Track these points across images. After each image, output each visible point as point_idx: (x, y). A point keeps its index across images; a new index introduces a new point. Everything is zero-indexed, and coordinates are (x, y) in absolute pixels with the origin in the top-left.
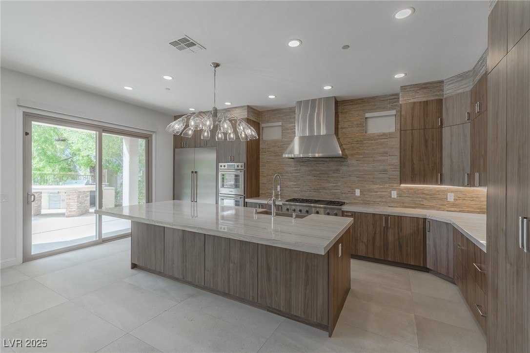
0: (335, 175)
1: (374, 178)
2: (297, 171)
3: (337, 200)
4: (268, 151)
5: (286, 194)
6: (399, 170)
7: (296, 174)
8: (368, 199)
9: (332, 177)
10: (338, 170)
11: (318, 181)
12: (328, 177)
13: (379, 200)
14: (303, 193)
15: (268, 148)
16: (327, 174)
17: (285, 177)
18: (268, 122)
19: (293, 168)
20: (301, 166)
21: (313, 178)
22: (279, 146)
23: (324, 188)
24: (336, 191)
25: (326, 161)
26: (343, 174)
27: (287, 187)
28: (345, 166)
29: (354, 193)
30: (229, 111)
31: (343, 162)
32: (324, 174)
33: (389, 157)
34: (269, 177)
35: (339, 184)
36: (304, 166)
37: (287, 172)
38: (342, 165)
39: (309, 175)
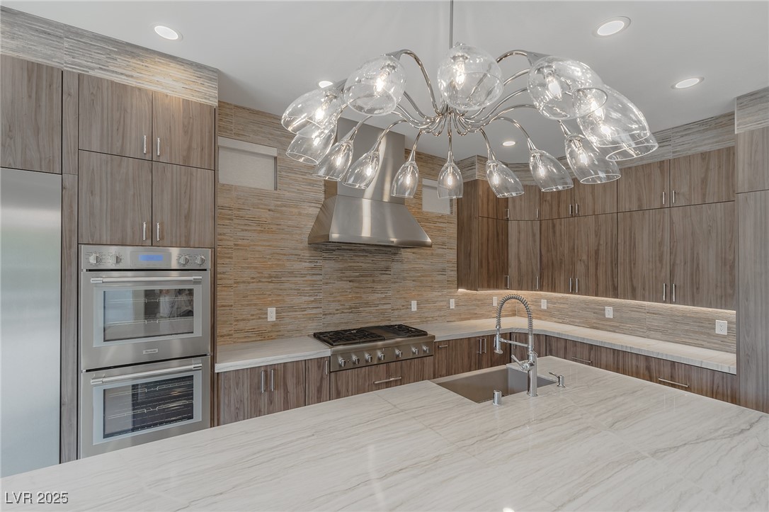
0: (385, 277)
1: (432, 281)
2: (316, 272)
3: (387, 323)
4: (239, 217)
5: (290, 327)
6: (456, 269)
7: (315, 278)
8: (426, 315)
9: (380, 281)
10: (387, 269)
11: (357, 290)
12: (374, 281)
13: (437, 314)
14: (329, 317)
15: (239, 209)
16: (371, 276)
17: (286, 285)
18: (238, 136)
19: (307, 265)
20: (325, 259)
21: (347, 285)
22: (273, 208)
23: (367, 304)
24: (385, 307)
25: (370, 252)
26: (395, 277)
27: (292, 308)
28: (397, 261)
29: (408, 307)
30: (133, 55)
31: (395, 254)
32: (367, 276)
33: (447, 251)
34: (242, 286)
35: (390, 293)
36: (330, 259)
37: (292, 273)
38: (393, 260)
39: (341, 279)
